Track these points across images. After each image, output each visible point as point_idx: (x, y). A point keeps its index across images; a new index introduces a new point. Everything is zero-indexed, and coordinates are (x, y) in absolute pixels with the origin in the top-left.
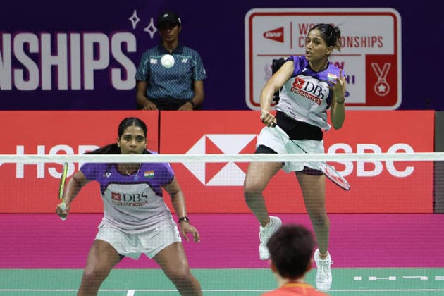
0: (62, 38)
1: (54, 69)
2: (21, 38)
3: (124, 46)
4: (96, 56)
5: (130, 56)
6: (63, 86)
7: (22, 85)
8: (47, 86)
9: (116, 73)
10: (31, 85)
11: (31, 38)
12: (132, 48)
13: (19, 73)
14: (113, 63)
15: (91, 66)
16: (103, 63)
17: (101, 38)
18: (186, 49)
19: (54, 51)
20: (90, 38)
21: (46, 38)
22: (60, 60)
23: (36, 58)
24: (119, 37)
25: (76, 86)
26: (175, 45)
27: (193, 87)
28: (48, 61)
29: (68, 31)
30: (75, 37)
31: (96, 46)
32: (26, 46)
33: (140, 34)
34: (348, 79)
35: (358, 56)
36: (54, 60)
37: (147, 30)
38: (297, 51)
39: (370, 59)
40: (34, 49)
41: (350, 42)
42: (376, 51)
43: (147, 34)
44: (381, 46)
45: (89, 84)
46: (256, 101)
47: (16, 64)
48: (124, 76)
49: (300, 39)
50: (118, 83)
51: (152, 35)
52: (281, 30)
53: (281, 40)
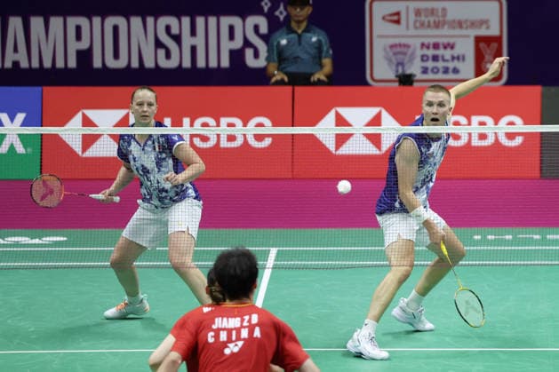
0: (200, 21)
1: (194, 49)
2: (164, 21)
3: (256, 28)
4: (232, 37)
5: (262, 37)
6: (201, 63)
7: (164, 63)
8: (187, 64)
9: (249, 53)
10: (172, 64)
11: (172, 21)
12: (264, 29)
13: (161, 52)
14: (247, 43)
15: (227, 46)
16: (238, 44)
17: (236, 21)
19: (193, 33)
20: (226, 21)
21: (186, 21)
22: (199, 41)
23: (177, 39)
24: (252, 20)
25: (213, 64)
28: (187, 41)
29: (206, 14)
30: (212, 20)
31: (231, 29)
32: (168, 29)
33: (271, 17)
34: (458, 58)
35: (468, 36)
36: (194, 41)
37: (277, 13)
38: (412, 32)
39: (478, 40)
40: (175, 31)
41: (460, 24)
42: (483, 32)
43: (278, 18)
44: (488, 28)
45: (225, 63)
46: (377, 76)
47: (159, 44)
48: (256, 55)
49: (415, 22)
50: (251, 62)
51: (282, 18)
52: (398, 14)
53: (398, 22)
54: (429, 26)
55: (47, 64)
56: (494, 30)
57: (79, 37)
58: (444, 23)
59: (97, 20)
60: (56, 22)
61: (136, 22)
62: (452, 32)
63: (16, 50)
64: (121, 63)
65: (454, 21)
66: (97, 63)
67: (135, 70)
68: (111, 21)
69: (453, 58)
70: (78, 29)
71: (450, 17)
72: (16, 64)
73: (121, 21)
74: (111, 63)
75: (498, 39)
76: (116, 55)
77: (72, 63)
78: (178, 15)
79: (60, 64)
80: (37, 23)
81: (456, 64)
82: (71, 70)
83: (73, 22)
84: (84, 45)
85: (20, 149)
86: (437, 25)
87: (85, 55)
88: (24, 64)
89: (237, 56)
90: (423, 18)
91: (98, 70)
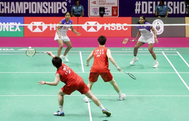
0: (52, 3)
1: (51, 9)
2: (45, 3)
3: (64, 5)
4: (59, 7)
5: (66, 7)
6: (52, 12)
7: (44, 12)
8: (49, 12)
9: (63, 10)
10: (46, 12)
11: (46, 3)
12: (66, 5)
13: (44, 10)
14: (62, 8)
15: (58, 8)
16: (60, 8)
17: (60, 3)
18: (80, 5)
19: (51, 6)
20: (58, 3)
21: (49, 3)
22: (52, 7)
23: (47, 7)
24: (64, 3)
25: (55, 12)
26: (78, 4)
27: (82, 13)
28: (49, 7)
29: (53, 2)
30: (55, 3)
31: (59, 5)
32: (45, 5)
33: (67, 2)
34: (108, 11)
35: (110, 6)
36: (51, 7)
37: (69, 1)
38: (98, 5)
39: (113, 7)
40: (47, 5)
41: (109, 4)
42: (114, 6)
43: (69, 2)
44: (115, 5)
45: (58, 12)
46: (90, 15)
47: (43, 8)
48: (64, 10)
49: (99, 3)
50: (63, 12)
51: (70, 2)
52: (95, 2)
53: (95, 3)
54: (102, 4)
55: (19, 12)
56: (116, 5)
57: (26, 6)
58: (105, 4)
59: (30, 3)
60: (21, 3)
61: (38, 3)
62: (107, 6)
63: (13, 9)
64: (35, 12)
65: (107, 3)
66: (30, 12)
67: (38, 14)
68: (33, 3)
69: (107, 11)
70: (26, 5)
71: (106, 2)
72: (13, 12)
73: (35, 3)
74: (33, 12)
75: (117, 7)
76: (34, 10)
77: (25, 12)
78: (48, 2)
79: (22, 12)
80: (17, 3)
81: (108, 12)
82: (25, 14)
83: (25, 3)
84: (27, 8)
85: (19, 30)
86: (104, 4)
87: (27, 11)
88: (14, 12)
89: (60, 11)
90: (100, 3)
91: (30, 14)
